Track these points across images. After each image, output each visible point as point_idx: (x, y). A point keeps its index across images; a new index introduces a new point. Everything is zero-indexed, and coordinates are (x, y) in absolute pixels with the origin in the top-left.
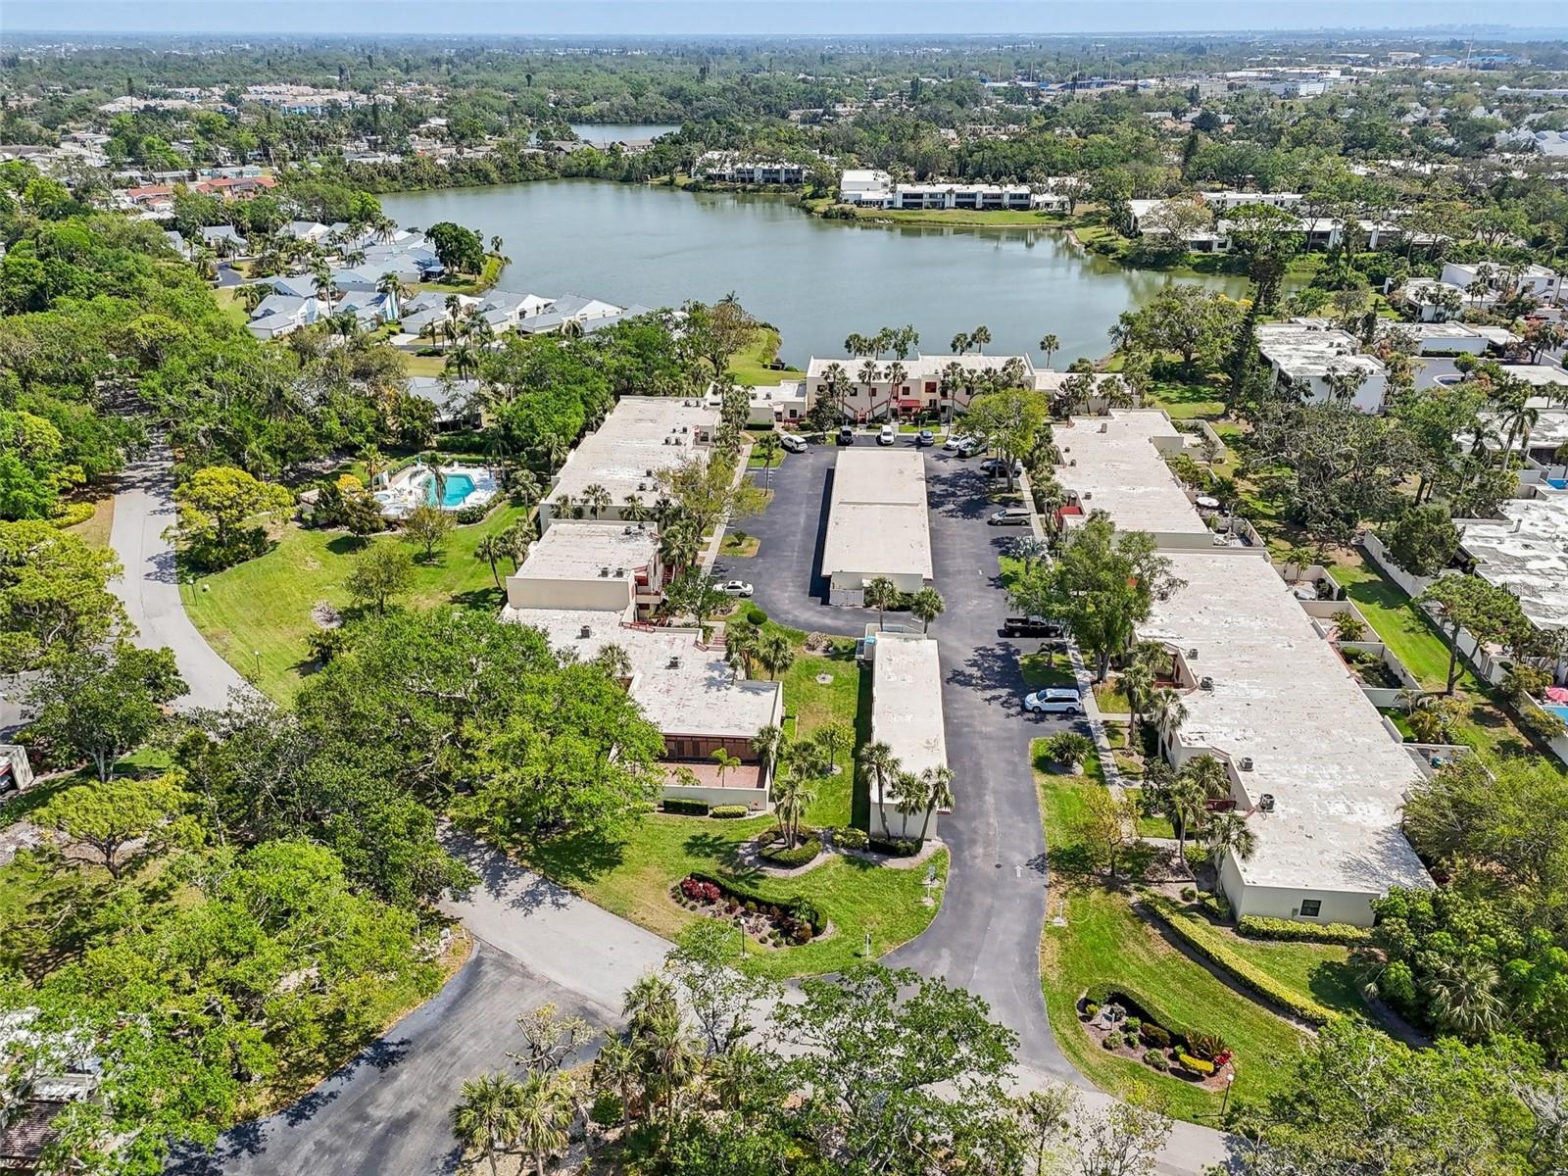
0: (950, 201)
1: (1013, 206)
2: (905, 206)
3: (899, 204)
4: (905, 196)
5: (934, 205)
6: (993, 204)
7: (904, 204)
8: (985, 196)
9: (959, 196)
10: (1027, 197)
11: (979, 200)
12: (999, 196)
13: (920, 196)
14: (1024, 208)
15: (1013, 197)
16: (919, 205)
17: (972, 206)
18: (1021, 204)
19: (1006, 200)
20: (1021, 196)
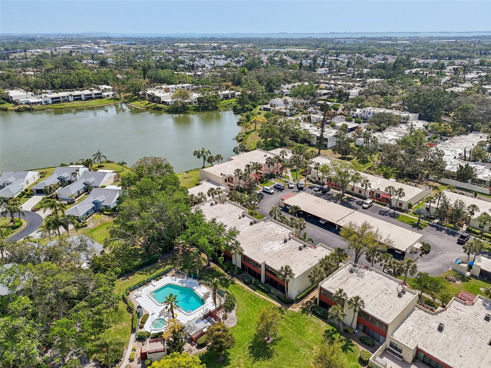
0: (71, 99)
1: (97, 98)
2: (53, 103)
3: (51, 102)
4: (52, 99)
5: (65, 101)
6: (89, 98)
7: (52, 102)
8: (85, 95)
9: (74, 96)
10: (101, 94)
11: (83, 97)
12: (91, 95)
13: (59, 98)
14: (101, 98)
15: (95, 94)
16: (60, 101)
17: (81, 99)
18: (99, 97)
19: (93, 96)
20: (98, 94)
